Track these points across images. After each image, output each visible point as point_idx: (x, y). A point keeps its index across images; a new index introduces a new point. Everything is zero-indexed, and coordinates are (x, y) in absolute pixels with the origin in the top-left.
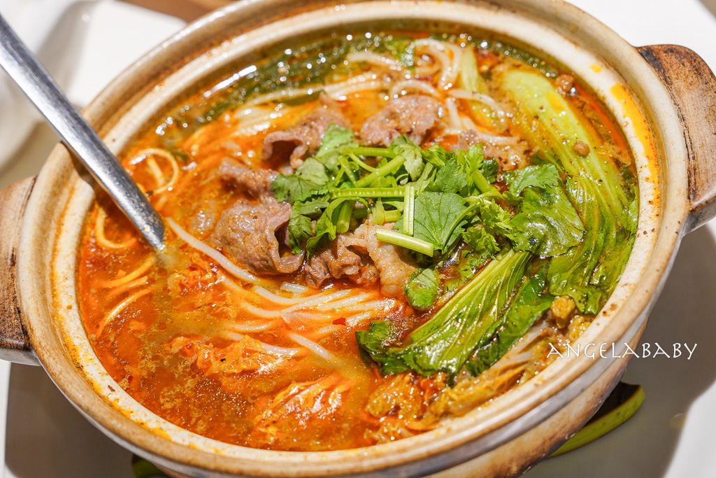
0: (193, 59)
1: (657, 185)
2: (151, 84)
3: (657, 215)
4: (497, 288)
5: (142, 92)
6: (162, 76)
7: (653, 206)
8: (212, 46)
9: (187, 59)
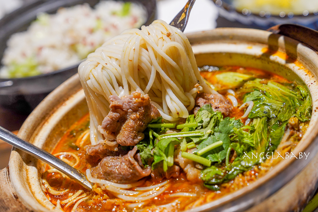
0: (57, 108)
1: (305, 69)
2: (43, 122)
3: (313, 77)
4: (261, 132)
5: (40, 126)
6: (47, 118)
7: (308, 75)
8: (64, 101)
9: (55, 109)
